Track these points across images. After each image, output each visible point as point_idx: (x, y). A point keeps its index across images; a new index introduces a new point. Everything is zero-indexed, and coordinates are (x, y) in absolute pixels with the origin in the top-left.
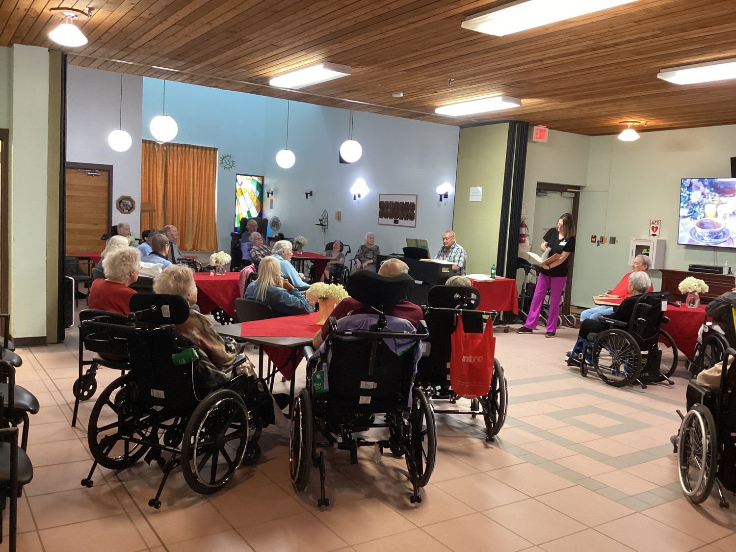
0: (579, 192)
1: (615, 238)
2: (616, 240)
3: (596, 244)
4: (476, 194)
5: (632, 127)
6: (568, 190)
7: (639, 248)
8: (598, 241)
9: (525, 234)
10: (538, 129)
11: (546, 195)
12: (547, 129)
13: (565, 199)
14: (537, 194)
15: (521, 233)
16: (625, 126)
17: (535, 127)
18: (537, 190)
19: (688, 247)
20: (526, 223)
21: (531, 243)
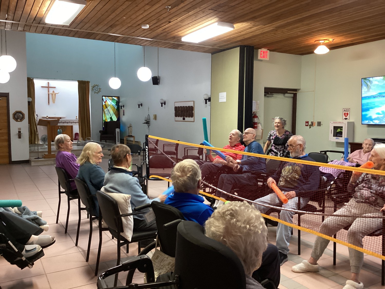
0: (297, 93)
1: (320, 122)
2: (321, 123)
3: (309, 127)
4: (223, 97)
5: (324, 44)
6: (288, 92)
7: (335, 128)
8: (310, 125)
9: (257, 123)
10: (261, 51)
11: (273, 96)
12: (268, 51)
13: (287, 98)
14: (265, 95)
15: (254, 122)
16: (319, 44)
17: (260, 50)
18: (265, 92)
19: (369, 126)
20: (257, 115)
21: (263, 129)
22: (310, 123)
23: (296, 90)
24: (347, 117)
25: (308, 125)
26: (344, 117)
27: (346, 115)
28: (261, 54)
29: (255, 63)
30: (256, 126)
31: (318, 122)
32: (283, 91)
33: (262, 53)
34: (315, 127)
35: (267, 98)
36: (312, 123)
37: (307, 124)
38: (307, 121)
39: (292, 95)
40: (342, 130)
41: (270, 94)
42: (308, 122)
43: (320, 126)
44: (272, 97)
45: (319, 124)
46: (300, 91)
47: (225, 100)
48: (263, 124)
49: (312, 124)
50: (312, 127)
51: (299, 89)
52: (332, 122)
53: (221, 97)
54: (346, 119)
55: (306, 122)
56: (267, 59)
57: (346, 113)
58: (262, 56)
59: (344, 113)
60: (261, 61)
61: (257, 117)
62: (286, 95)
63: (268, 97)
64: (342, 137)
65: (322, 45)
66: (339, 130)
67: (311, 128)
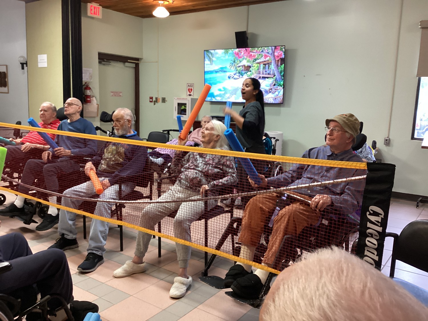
0: (139, 63)
2: (166, 99)
3: (153, 103)
4: (43, 60)
5: (163, 5)
6: (129, 61)
7: (180, 105)
8: (154, 101)
9: (90, 96)
10: (91, 6)
11: (110, 64)
12: (101, 7)
13: (128, 69)
14: (100, 63)
15: (86, 95)
16: (159, 5)
17: (89, 5)
18: (99, 59)
19: (212, 103)
20: (90, 86)
21: (98, 103)
22: (154, 99)
23: (138, 59)
24: (192, 93)
25: (152, 102)
26: (188, 93)
27: (190, 90)
28: (91, 10)
29: (84, 20)
30: (89, 99)
31: (162, 98)
32: (123, 59)
33: (93, 8)
34: (160, 104)
35: (103, 67)
36: (156, 98)
37: (151, 100)
38: (151, 96)
39: (134, 65)
40: (186, 107)
41: (106, 61)
42: (151, 98)
43: (165, 102)
44: (110, 66)
45: (164, 100)
46: (142, 61)
47: (46, 65)
48: (98, 97)
49: (157, 101)
50: (156, 103)
51: (141, 59)
52: (176, 98)
53: (40, 60)
54: (190, 95)
55: (150, 98)
56: (100, 17)
57: (190, 88)
58: (93, 12)
59: (188, 88)
60: (92, 18)
61: (90, 89)
62: (127, 64)
63: (104, 64)
64: (186, 115)
65: (161, 6)
66: (183, 107)
67: (155, 105)
